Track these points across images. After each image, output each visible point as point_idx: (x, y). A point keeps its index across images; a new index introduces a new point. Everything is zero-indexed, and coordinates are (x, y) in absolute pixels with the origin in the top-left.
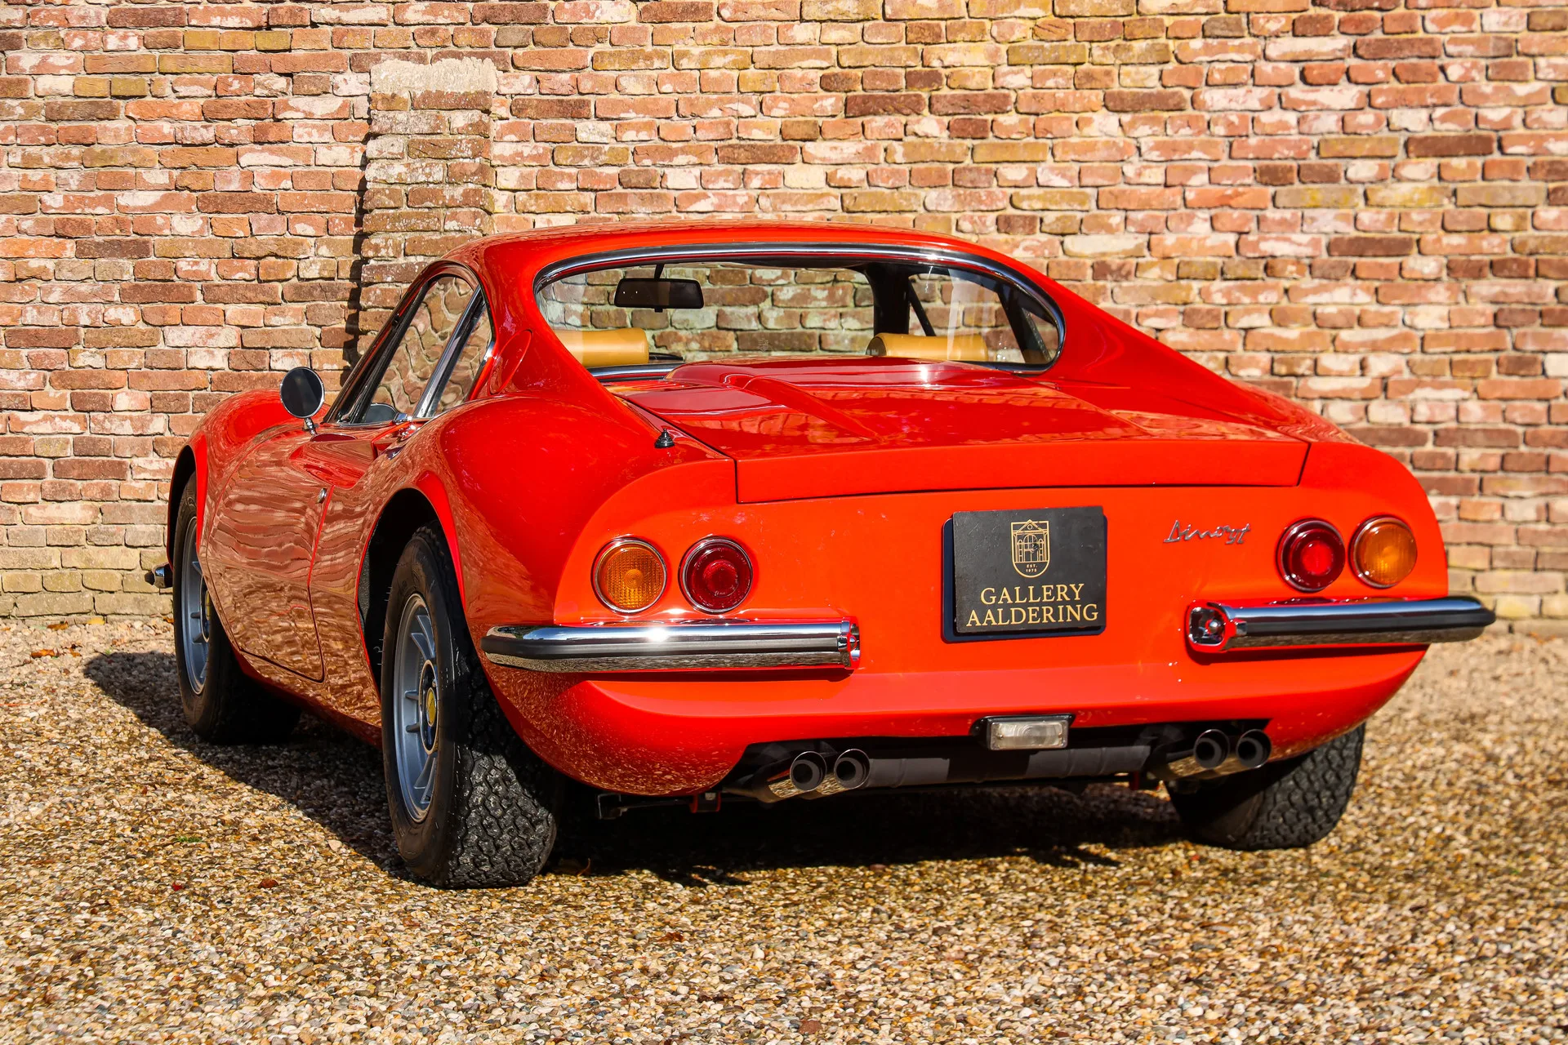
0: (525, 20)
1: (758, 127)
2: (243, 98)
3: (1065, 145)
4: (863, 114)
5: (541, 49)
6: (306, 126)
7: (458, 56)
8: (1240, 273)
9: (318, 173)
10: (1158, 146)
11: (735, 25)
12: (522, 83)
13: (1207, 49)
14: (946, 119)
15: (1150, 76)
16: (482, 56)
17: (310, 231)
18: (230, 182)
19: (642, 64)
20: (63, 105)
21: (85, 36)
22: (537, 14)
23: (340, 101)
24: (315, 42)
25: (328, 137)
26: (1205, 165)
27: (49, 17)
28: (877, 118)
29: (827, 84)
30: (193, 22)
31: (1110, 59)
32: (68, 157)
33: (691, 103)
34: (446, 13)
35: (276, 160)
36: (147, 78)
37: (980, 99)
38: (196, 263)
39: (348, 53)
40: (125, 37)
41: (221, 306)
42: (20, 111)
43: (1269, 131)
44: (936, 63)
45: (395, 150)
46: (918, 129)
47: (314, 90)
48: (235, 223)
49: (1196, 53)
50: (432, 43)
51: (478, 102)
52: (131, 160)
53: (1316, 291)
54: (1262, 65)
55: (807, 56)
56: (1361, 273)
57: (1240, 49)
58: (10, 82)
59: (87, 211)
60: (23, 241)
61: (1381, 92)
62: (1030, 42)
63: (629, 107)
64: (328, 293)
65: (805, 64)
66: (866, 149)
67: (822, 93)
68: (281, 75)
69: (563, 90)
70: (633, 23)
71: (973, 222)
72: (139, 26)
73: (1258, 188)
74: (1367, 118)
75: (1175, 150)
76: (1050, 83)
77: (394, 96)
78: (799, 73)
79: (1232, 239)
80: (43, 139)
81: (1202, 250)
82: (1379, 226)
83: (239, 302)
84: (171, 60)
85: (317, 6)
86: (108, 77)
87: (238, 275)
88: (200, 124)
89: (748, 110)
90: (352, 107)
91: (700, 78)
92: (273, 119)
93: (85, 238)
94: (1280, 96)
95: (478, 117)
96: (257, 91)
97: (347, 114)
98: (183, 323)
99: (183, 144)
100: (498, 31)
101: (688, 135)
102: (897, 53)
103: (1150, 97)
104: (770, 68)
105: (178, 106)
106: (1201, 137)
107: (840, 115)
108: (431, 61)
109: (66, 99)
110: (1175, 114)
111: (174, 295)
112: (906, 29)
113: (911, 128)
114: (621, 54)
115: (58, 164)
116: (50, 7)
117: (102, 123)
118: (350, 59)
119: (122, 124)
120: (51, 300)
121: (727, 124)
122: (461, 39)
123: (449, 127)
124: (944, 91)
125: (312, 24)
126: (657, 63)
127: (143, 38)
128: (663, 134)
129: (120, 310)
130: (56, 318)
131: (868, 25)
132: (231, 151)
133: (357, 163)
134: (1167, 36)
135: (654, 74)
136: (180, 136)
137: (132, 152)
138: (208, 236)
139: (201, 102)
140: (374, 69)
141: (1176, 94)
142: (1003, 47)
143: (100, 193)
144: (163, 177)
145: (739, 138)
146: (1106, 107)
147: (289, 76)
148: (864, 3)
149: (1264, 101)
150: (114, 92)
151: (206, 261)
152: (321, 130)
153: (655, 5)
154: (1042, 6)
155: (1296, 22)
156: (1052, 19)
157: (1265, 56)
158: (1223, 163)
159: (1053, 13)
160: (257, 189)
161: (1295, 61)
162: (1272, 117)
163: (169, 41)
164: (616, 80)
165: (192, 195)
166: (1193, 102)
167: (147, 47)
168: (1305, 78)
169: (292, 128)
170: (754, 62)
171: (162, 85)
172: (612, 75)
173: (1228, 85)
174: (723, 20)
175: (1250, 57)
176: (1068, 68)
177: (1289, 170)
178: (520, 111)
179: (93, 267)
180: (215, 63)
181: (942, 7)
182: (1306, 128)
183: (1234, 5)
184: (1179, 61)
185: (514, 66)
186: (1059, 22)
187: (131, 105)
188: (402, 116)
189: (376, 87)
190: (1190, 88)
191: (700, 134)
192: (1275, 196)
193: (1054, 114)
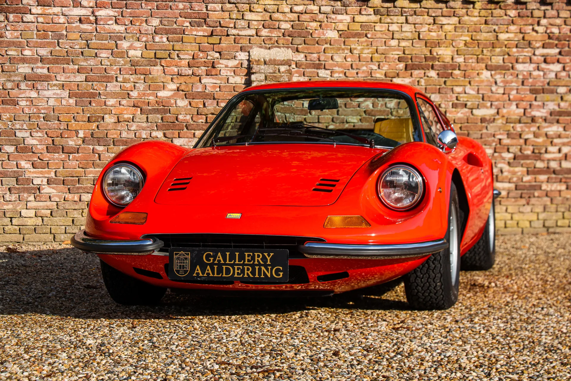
0: (302, 36)
1: (378, 73)
2: (203, 60)
3: (475, 81)
4: (412, 69)
5: (306, 46)
6: (225, 70)
7: (279, 47)
8: (525, 121)
9: (229, 86)
10: (502, 82)
11: (371, 40)
12: (300, 57)
13: (518, 52)
14: (437, 72)
15: (500, 59)
16: (288, 48)
18: (198, 88)
19: (341, 51)
20: (138, 61)
21: (147, 37)
22: (307, 34)
23: (238, 62)
24: (230, 41)
25: (233, 74)
26: (515, 87)
27: (134, 30)
28: (416, 71)
29: (400, 60)
30: (186, 33)
31: (489, 54)
32: (140, 79)
33: (357, 65)
34: (275, 33)
35: (214, 81)
36: (168, 52)
37: (449, 65)
38: (185, 116)
39: (240, 45)
40: (162, 38)
41: (193, 131)
42: (123, 62)
43: (535, 77)
44: (435, 54)
45: (262, 78)
46: (429, 75)
47: (228, 57)
48: (198, 102)
49: (515, 53)
50: (270, 43)
51: (287, 63)
52: (163, 80)
53: (547, 127)
54: (533, 57)
55: (395, 50)
56: (561, 121)
57: (527, 52)
58: (119, 52)
59: (146, 98)
60: (121, 108)
61: (568, 66)
62: (464, 48)
63: (335, 66)
66: (413, 81)
67: (398, 63)
68: (216, 52)
69: (315, 60)
70: (337, 38)
71: (446, 105)
72: (166, 34)
73: (531, 95)
74: (564, 74)
75: (507, 83)
76: (470, 61)
77: (259, 60)
78: (392, 56)
79: (522, 111)
80: (130, 73)
81: (514, 114)
82: (566, 107)
83: (200, 130)
84: (178, 46)
85: (230, 29)
86: (154, 51)
87: (200, 121)
88: (187, 68)
89: (375, 67)
90: (242, 64)
91: (359, 57)
92: (213, 67)
93: (145, 107)
94: (538, 67)
95: (288, 68)
96: (209, 58)
97: (240, 66)
98: (179, 137)
99: (181, 75)
100: (292, 40)
101: (355, 75)
102: (423, 50)
103: (500, 66)
104: (382, 54)
105: (179, 62)
106: (515, 79)
107: (404, 70)
108: (269, 49)
109: (139, 59)
110: (507, 72)
111: (177, 127)
112: (426, 43)
113: (426, 74)
114: (334, 48)
115: (136, 81)
116: (134, 26)
117: (152, 67)
118: (241, 47)
119: (159, 68)
120: (132, 129)
121: (368, 72)
122: (280, 42)
123: (279, 71)
124: (437, 63)
125: (228, 35)
126: (346, 52)
127: (167, 38)
128: (347, 75)
129: (157, 132)
130: (134, 135)
131: (414, 41)
132: (198, 78)
133: (243, 82)
134: (506, 47)
135: (344, 55)
136: (180, 72)
137: (164, 78)
138: (189, 107)
139: (188, 61)
140: (251, 51)
141: (508, 65)
142: (456, 49)
143: (151, 92)
144: (173, 86)
145: (371, 77)
146: (487, 69)
147: (220, 53)
148: (413, 34)
149: (534, 68)
150: (157, 57)
151: (189, 116)
152: (230, 71)
153: (346, 32)
154: (469, 37)
155: (544, 44)
156: (471, 41)
157: (534, 54)
158: (521, 87)
159: (472, 39)
160: (207, 91)
161: (543, 56)
162: (536, 73)
163: (178, 39)
164: (332, 57)
165: (184, 93)
166: (513, 68)
167: (169, 41)
168: (545, 61)
169: (220, 70)
170: (377, 52)
171: (174, 55)
172: (331, 55)
173: (523, 63)
174: (368, 38)
175: (530, 54)
176: (476, 56)
177: (540, 89)
178: (300, 66)
179: (147, 118)
180: (194, 48)
181: (438, 36)
182: (545, 77)
183: (526, 38)
184: (509, 55)
185: (297, 51)
186: (473, 42)
187: (163, 61)
188: (262, 67)
189: (252, 57)
190: (512, 63)
191: (359, 75)
192: (536, 97)
193: (471, 71)
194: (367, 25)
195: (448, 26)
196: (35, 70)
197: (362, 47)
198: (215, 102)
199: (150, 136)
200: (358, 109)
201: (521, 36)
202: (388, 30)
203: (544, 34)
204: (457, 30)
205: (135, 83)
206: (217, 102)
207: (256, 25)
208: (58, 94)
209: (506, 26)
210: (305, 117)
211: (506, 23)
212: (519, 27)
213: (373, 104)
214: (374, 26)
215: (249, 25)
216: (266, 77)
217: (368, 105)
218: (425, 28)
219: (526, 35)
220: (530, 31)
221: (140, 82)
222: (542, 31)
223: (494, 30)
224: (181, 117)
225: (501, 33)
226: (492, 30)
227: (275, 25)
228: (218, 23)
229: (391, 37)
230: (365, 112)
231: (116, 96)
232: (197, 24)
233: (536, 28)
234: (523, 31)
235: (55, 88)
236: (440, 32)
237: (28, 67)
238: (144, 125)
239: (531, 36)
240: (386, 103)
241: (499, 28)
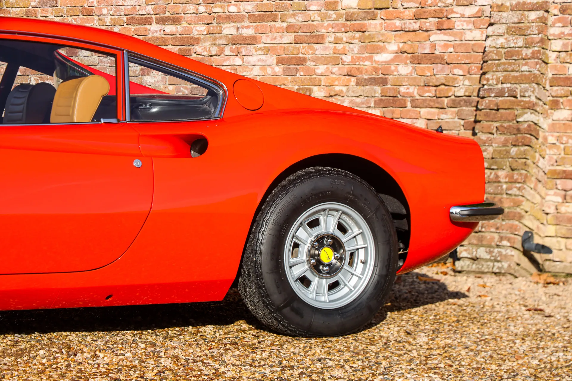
2: (433, 8)
6: (461, 21)
9: (465, 44)
17: (461, 73)
18: (425, 49)
20: (353, 13)
23: (477, 8)
25: (471, 26)
32: (354, 38)
35: (446, 38)
38: (408, 88)
41: (418, 109)
42: (334, 16)
47: (465, 3)
48: (427, 69)
52: (381, 38)
59: (361, 63)
60: (333, 78)
64: (468, 103)
77: (502, 4)
80: (343, 30)
83: (426, 107)
87: (427, 94)
115: (350, 41)
152: (468, 23)
160: (437, 52)
178: (564, 11)
196: (240, 30)
208: (262, 61)
231: (325, 63)
235: (260, 52)
237: (233, 26)
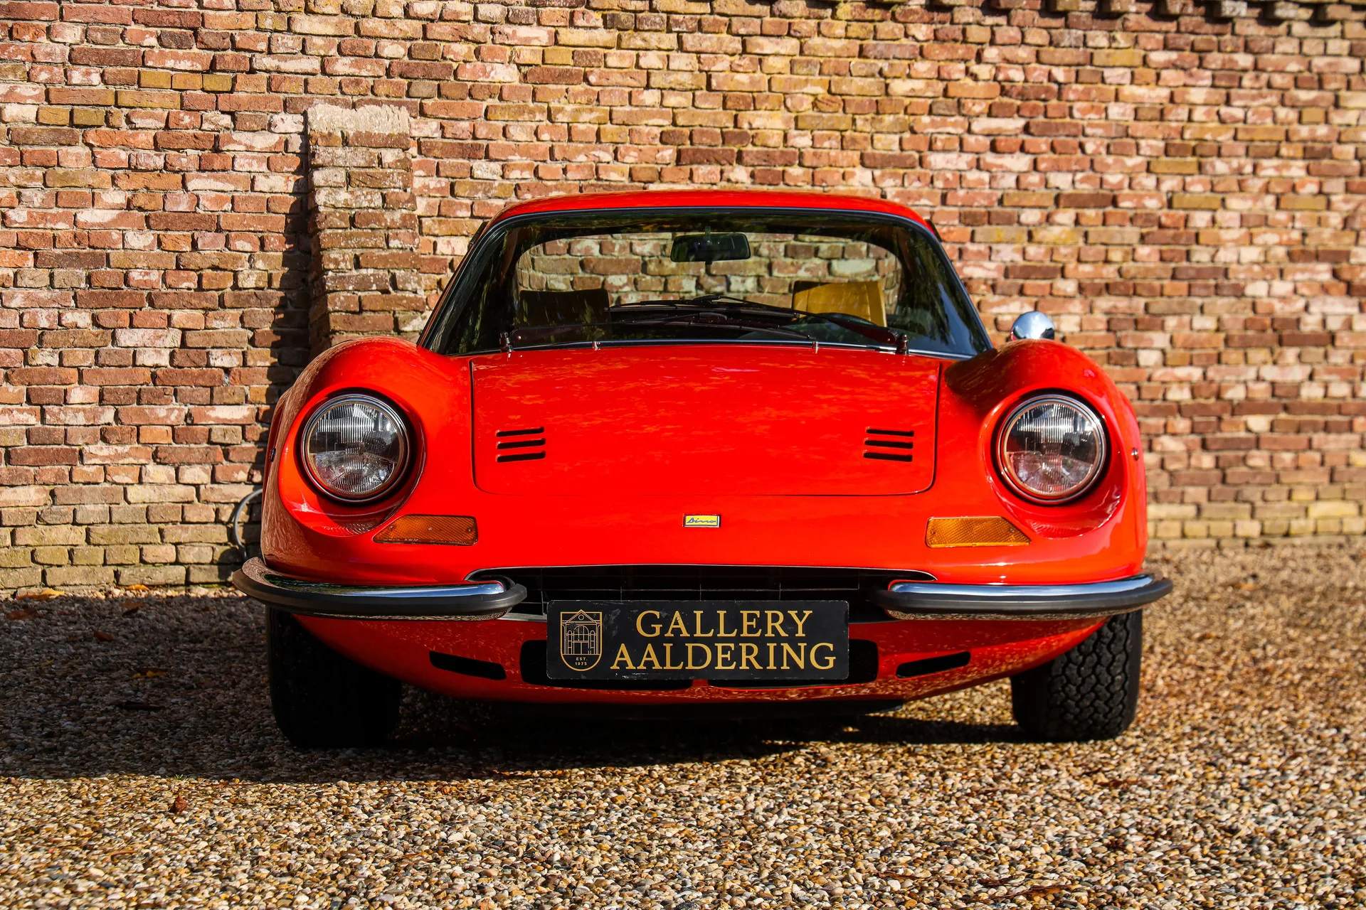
0: (434, 76)
1: (614, 170)
4: (692, 163)
5: (444, 101)
7: (379, 104)
11: (597, 89)
12: (429, 128)
13: (933, 123)
14: (750, 169)
15: (893, 142)
16: (399, 105)
19: (526, 117)
21: (51, 71)
22: (444, 72)
24: (257, 86)
26: (928, 209)
27: (17, 52)
28: (702, 167)
29: (664, 139)
30: (150, 63)
31: (868, 128)
33: (563, 150)
34: (369, 67)
36: (103, 110)
37: (777, 154)
39: (282, 96)
40: (88, 74)
43: (972, 185)
44: (746, 126)
45: (338, 179)
46: (733, 177)
49: (926, 126)
50: (356, 92)
51: (398, 142)
53: (998, 304)
54: (966, 136)
55: (653, 116)
56: (1028, 291)
57: (954, 125)
61: (1044, 160)
62: (811, 112)
63: (514, 152)
65: (651, 122)
67: (660, 146)
68: (223, 113)
69: (464, 136)
70: (517, 83)
72: (99, 65)
73: (962, 227)
74: (1034, 178)
75: (909, 198)
76: (826, 144)
78: (647, 129)
82: (1040, 257)
84: (129, 95)
85: (257, 55)
86: (69, 108)
88: (152, 153)
89: (607, 157)
90: (286, 143)
91: (569, 129)
92: (216, 150)
93: (47, 250)
94: (978, 160)
95: (402, 155)
96: (205, 126)
97: (282, 148)
98: (131, 326)
99: (136, 170)
100: (410, 85)
101: (560, 175)
102: (719, 117)
103: (894, 156)
104: (624, 124)
105: (133, 136)
106: (927, 189)
107: (673, 163)
108: (354, 106)
109: (29, 126)
110: (909, 171)
111: (127, 302)
112: (725, 98)
113: (725, 175)
114: (509, 108)
116: (18, 43)
117: (64, 148)
118: (285, 102)
119: (82, 150)
120: (13, 305)
121: (591, 167)
122: (381, 90)
123: (380, 162)
124: (750, 147)
125: (252, 71)
126: (538, 117)
127: (102, 75)
128: (541, 174)
129: (76, 314)
130: (17, 322)
131: (698, 93)
132: (179, 176)
133: (291, 190)
134: (906, 112)
135: (534, 125)
136: (134, 162)
137: (93, 175)
138: (157, 251)
139: (153, 133)
140: (309, 111)
141: (910, 156)
142: (794, 115)
143: (61, 210)
144: (117, 197)
145: (598, 179)
146: (863, 164)
147: (232, 114)
148: (695, 77)
149: (968, 163)
150: (76, 121)
151: (156, 272)
153: (538, 70)
154: (823, 86)
155: (990, 107)
156: (828, 96)
157: (969, 131)
158: (939, 208)
159: (829, 91)
161: (988, 135)
162: (973, 176)
163: (128, 79)
164: (504, 129)
165: (144, 214)
166: (921, 162)
167: (105, 83)
168: (994, 148)
169: (234, 158)
170: (611, 119)
171: (119, 117)
172: (501, 124)
173: (944, 151)
174: (590, 84)
175: (960, 131)
176: (838, 134)
177: (982, 215)
179: (51, 276)
180: (168, 101)
181: (752, 82)
182: (994, 185)
183: (951, 92)
184: (913, 132)
185: (423, 113)
186: (833, 98)
187: (91, 133)
188: (340, 151)
189: (314, 127)
190: (919, 152)
191: (569, 175)
192: (973, 233)
193: (827, 168)
194: (588, 53)
195: (776, 59)
197: (577, 106)
198: (222, 237)
199: (60, 324)
200: (567, 256)
201: (941, 85)
202: (637, 66)
203: (992, 83)
204: (796, 68)
205: (19, 187)
206: (227, 237)
207: (321, 48)
209: (906, 62)
210: (438, 277)
211: (907, 56)
212: (937, 65)
213: (601, 245)
214: (605, 56)
215: (304, 47)
216: (349, 176)
217: (588, 249)
218: (723, 64)
219: (951, 84)
220: (961, 75)
221: (32, 184)
222: (987, 76)
223: (881, 72)
224: (135, 275)
225: (895, 77)
226: (877, 70)
227: (367, 48)
228: (228, 40)
229: (645, 83)
230: (582, 265)
232: (175, 41)
233: (975, 68)
234: (945, 75)
236: (758, 74)
238: (44, 294)
239: (961, 86)
240: (631, 244)
241: (891, 65)
